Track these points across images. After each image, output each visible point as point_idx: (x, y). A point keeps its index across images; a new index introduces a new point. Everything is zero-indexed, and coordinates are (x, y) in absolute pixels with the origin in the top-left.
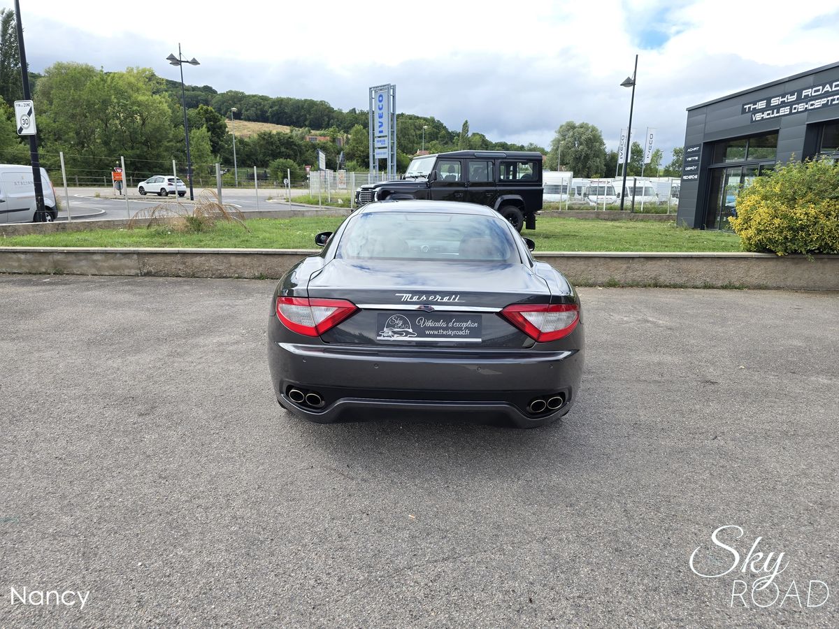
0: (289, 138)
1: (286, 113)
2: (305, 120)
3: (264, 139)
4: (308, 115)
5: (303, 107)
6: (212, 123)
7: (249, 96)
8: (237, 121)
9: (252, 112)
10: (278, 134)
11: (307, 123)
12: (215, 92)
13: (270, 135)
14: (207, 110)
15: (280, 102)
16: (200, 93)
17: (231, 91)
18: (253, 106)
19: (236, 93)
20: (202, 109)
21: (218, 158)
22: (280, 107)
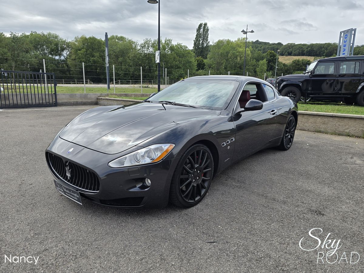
0: (308, 62)
1: (314, 51)
2: (324, 53)
3: (295, 63)
4: (325, 51)
5: (323, 47)
6: (272, 58)
7: (297, 45)
8: (290, 56)
9: (297, 52)
10: (303, 60)
11: (324, 54)
12: (282, 45)
13: (298, 61)
14: (271, 52)
15: (312, 46)
16: (275, 46)
17: (289, 44)
18: (298, 49)
19: (291, 44)
20: (269, 52)
21: (271, 72)
22: (312, 48)
